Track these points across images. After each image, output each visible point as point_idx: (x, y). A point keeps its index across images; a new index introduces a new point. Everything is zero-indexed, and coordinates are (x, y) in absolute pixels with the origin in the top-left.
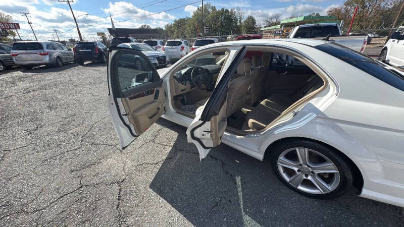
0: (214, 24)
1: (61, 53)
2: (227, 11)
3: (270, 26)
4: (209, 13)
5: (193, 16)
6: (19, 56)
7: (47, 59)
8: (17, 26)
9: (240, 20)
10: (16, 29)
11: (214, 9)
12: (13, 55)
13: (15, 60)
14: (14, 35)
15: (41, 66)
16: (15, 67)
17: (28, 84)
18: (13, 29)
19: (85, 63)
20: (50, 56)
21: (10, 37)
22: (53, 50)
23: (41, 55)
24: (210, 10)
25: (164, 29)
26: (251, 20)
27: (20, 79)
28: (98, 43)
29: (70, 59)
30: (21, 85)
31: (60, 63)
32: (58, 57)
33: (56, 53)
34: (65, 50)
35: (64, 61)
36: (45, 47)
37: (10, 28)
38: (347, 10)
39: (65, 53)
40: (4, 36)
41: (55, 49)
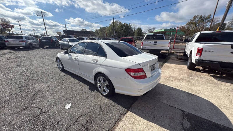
0: (120, 31)
1: (33, 41)
2: (127, 24)
3: (150, 33)
4: (118, 25)
5: (109, 26)
6: (9, 42)
7: (24, 44)
8: (12, 27)
9: (135, 29)
10: (11, 28)
11: (120, 23)
12: (6, 41)
13: (6, 44)
14: (9, 31)
15: (20, 48)
16: (6, 47)
17: (10, 56)
18: (10, 28)
19: (45, 47)
20: (26, 42)
21: (7, 32)
22: (28, 40)
23: (21, 42)
24: (118, 23)
25: (94, 31)
26: (140, 30)
27: (7, 53)
28: (53, 37)
29: (37, 44)
30: (7, 56)
31: (31, 46)
32: (30, 44)
33: (29, 41)
34: (35, 40)
35: (33, 46)
36: (24, 38)
37: (8, 27)
38: (188, 27)
39: (35, 41)
40: (3, 31)
41: (29, 39)
